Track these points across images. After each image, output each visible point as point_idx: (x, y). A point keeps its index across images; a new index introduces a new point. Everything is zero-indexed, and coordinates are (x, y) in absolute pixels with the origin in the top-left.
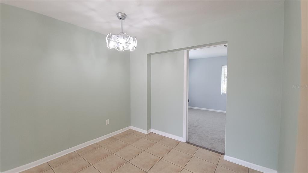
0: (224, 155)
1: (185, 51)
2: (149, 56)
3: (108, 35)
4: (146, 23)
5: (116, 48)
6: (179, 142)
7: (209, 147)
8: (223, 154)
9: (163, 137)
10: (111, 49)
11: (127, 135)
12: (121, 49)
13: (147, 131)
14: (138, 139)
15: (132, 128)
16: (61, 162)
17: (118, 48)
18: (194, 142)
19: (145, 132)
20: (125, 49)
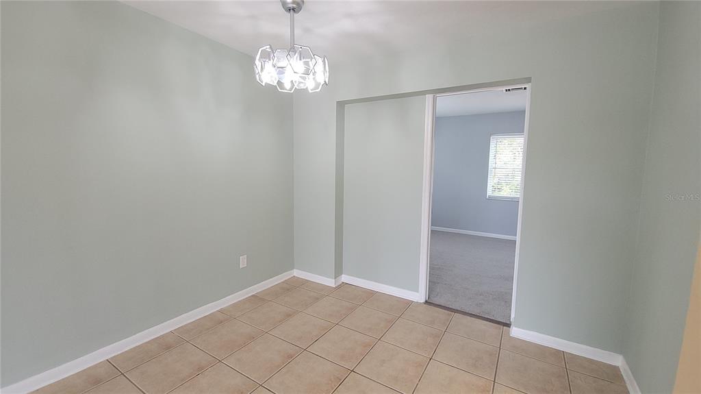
0: (510, 327)
1: (429, 97)
2: (341, 105)
3: (260, 50)
4: (347, 25)
5: (275, 84)
6: (409, 303)
7: (476, 311)
8: (508, 325)
9: (371, 294)
10: (263, 84)
11: (288, 290)
12: (287, 86)
13: (334, 280)
14: (318, 299)
15: (296, 273)
16: (142, 356)
17: (279, 83)
18: (442, 302)
19: (330, 282)
20: (296, 86)
